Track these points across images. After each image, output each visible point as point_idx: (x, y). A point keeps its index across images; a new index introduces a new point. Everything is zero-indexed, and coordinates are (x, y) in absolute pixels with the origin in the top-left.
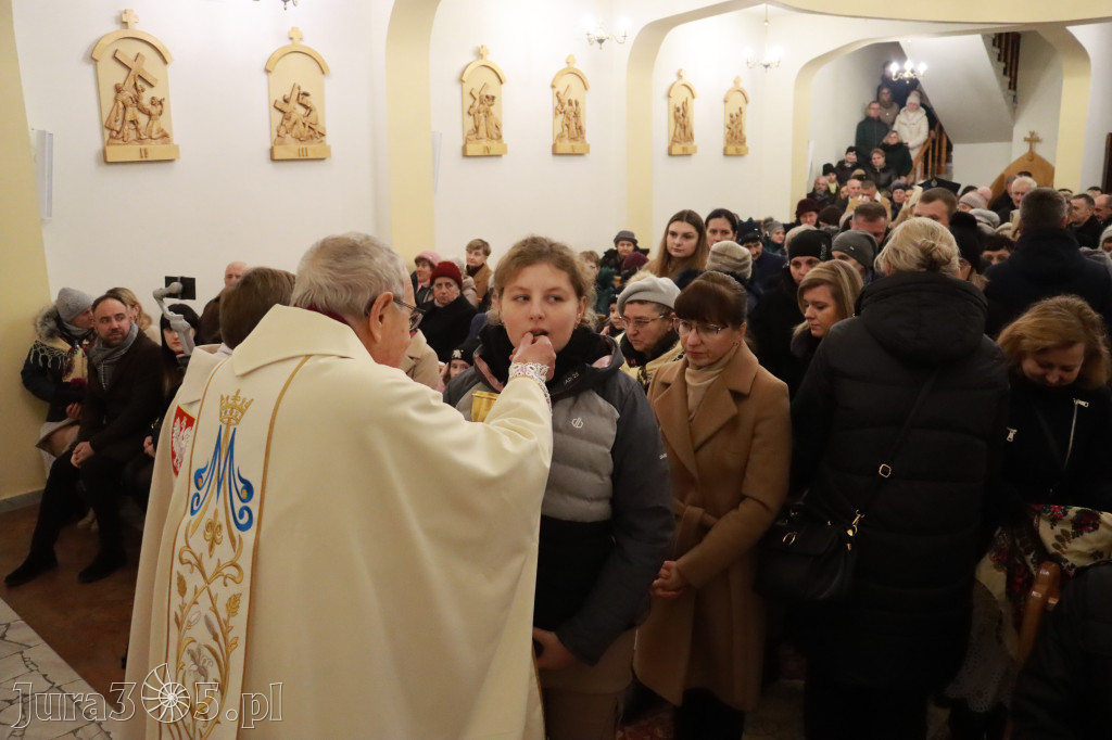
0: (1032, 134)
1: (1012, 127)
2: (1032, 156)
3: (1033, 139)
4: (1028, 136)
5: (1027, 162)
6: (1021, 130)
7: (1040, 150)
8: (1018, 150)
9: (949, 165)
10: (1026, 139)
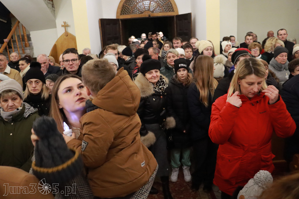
0: (65, 23)
1: (55, 21)
2: (67, 34)
3: (66, 26)
4: (63, 24)
5: (65, 37)
6: (59, 22)
7: (70, 31)
8: (60, 31)
9: (30, 42)
10: (62, 26)
